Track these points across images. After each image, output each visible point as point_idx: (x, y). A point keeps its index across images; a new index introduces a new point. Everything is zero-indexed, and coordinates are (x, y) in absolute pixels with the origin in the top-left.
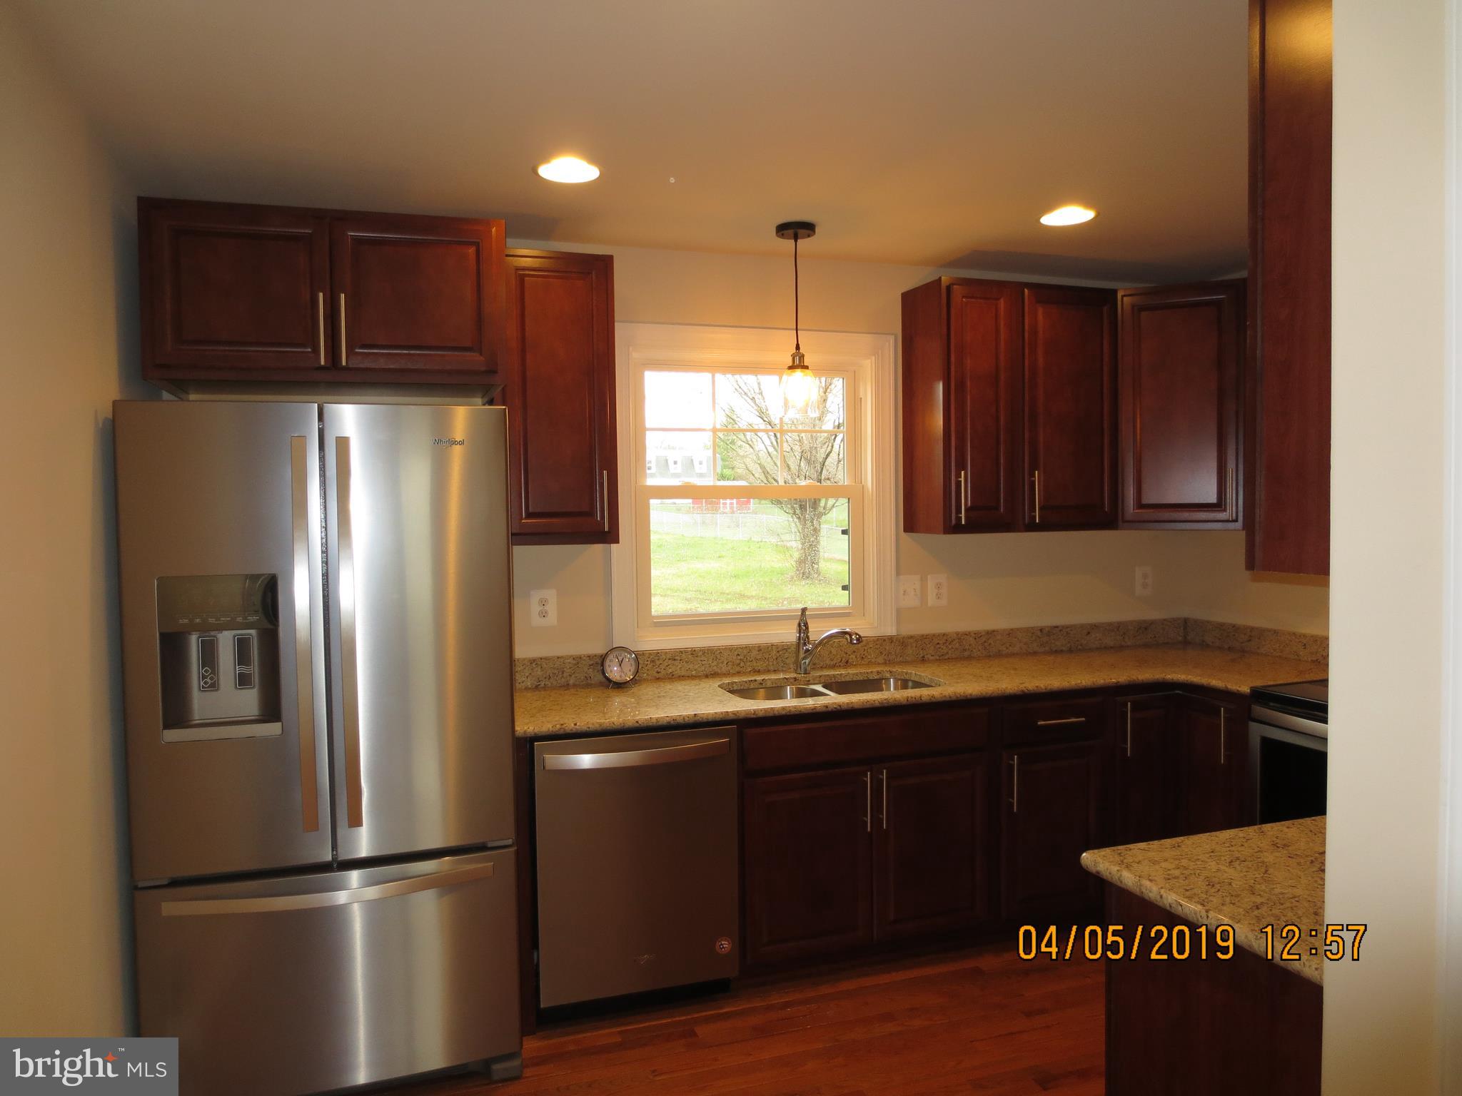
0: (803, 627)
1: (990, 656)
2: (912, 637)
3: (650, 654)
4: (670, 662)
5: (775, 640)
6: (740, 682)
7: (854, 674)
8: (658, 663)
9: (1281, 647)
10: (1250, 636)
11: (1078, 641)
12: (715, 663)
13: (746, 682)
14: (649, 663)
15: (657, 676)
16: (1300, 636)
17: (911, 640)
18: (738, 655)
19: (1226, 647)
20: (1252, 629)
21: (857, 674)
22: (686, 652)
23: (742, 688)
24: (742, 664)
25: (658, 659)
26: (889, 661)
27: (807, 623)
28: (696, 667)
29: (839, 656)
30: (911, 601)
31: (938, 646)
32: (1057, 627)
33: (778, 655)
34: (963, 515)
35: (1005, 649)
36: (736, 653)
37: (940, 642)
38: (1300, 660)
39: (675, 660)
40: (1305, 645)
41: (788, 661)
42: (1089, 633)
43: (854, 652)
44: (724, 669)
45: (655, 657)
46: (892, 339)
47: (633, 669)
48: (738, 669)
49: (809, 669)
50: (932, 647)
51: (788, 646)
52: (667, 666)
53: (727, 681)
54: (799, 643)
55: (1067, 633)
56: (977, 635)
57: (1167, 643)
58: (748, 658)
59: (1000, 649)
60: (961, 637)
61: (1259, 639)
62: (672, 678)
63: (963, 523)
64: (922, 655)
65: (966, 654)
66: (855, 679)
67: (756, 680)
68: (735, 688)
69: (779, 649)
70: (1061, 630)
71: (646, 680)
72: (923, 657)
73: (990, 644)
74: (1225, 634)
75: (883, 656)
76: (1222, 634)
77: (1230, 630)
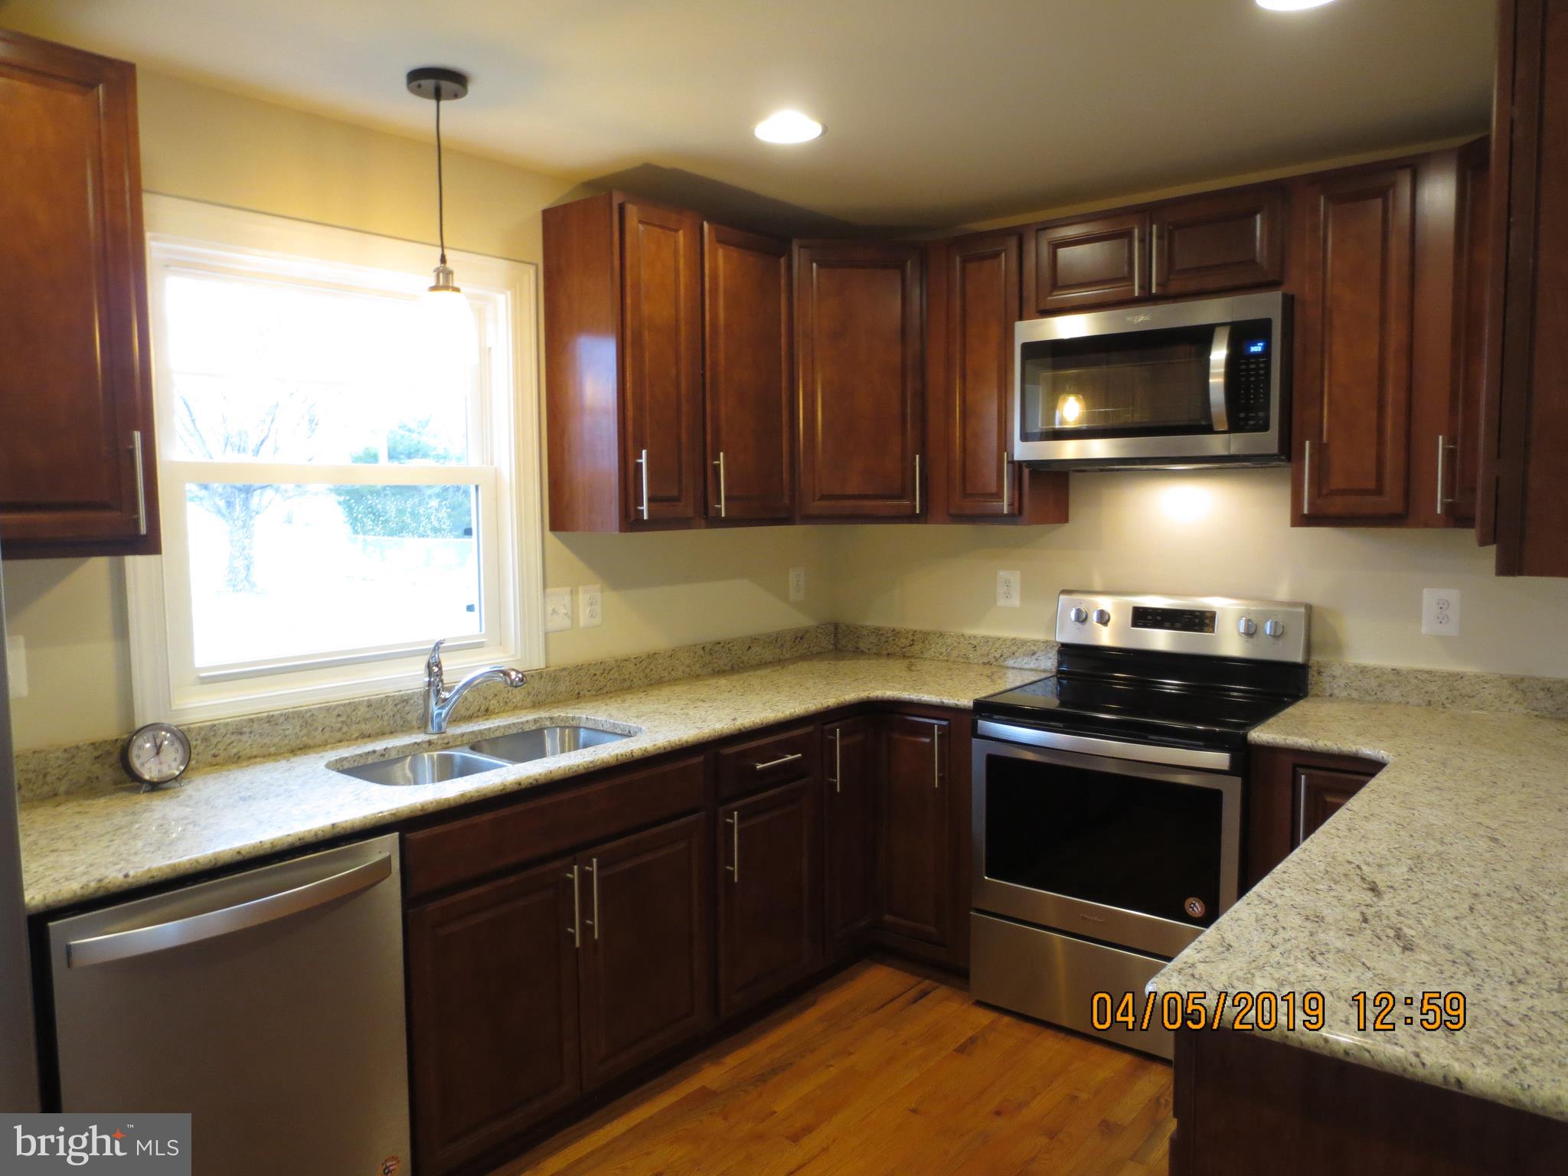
0: (434, 669)
1: (652, 684)
2: (564, 669)
3: (201, 728)
4: (233, 738)
5: (390, 690)
6: (352, 757)
7: (505, 727)
8: (214, 741)
9: (948, 651)
10: (913, 640)
11: (739, 658)
12: (305, 731)
13: (361, 755)
14: (199, 742)
15: (214, 761)
16: (970, 638)
17: (564, 673)
18: (339, 715)
19: (885, 652)
20: (914, 633)
21: (509, 726)
22: (259, 719)
23: (356, 764)
24: (345, 729)
25: (214, 736)
26: (539, 703)
27: (440, 662)
28: (276, 740)
29: (476, 703)
30: (559, 622)
31: (596, 678)
32: (719, 643)
33: (396, 710)
34: (645, 508)
35: (667, 674)
36: (336, 713)
37: (598, 673)
38: (970, 663)
39: (241, 733)
40: (975, 647)
41: (409, 717)
42: (750, 647)
43: (496, 695)
44: (319, 737)
45: (211, 732)
46: (532, 270)
47: (179, 756)
48: (338, 735)
49: (444, 725)
50: (588, 680)
51: (408, 695)
52: (230, 744)
53: (333, 755)
54: (428, 691)
55: (729, 650)
56: (638, 661)
57: (821, 653)
58: (354, 719)
59: (663, 675)
60: (620, 663)
61: (923, 642)
62: (238, 760)
63: (645, 517)
64: (576, 692)
65: (627, 684)
66: (506, 733)
67: (374, 752)
68: (345, 767)
69: (396, 702)
70: (723, 647)
71: (196, 769)
72: (579, 694)
73: (651, 670)
74: (883, 639)
75: (531, 697)
76: (879, 639)
77: (889, 635)
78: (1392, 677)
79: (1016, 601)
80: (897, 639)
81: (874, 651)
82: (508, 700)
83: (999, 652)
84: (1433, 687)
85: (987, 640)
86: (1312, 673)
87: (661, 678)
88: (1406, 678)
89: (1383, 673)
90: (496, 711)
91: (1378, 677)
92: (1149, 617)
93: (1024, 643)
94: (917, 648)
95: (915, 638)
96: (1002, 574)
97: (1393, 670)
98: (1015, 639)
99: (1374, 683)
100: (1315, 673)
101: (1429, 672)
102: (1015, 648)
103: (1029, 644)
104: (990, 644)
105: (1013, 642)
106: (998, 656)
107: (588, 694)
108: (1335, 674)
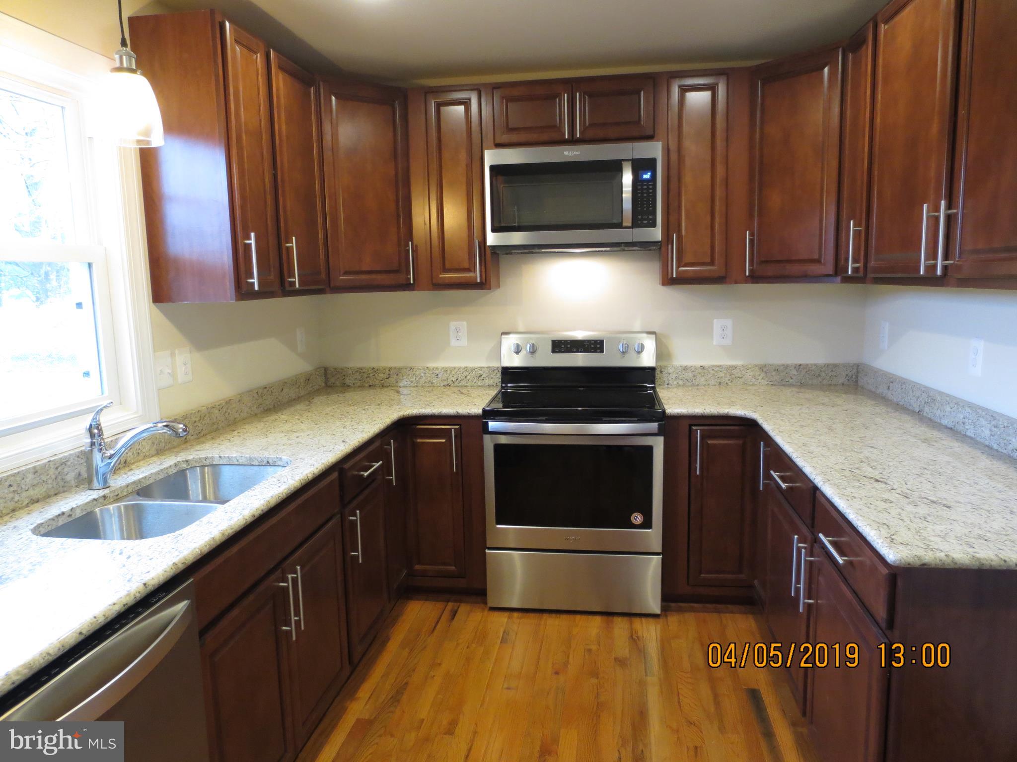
0: (94, 431)
1: (230, 425)
9: (417, 379)
10: (389, 374)
13: (54, 518)
16: (433, 369)
18: (10, 486)
19: (367, 385)
20: (390, 369)
23: (50, 528)
26: (161, 450)
27: (100, 425)
30: (166, 380)
31: (196, 424)
32: (266, 387)
34: (255, 280)
35: (238, 416)
36: (7, 484)
40: (437, 375)
42: (282, 389)
54: (90, 450)
55: (272, 392)
56: (221, 407)
58: (23, 487)
59: (235, 416)
60: (210, 410)
61: (398, 375)
63: (255, 289)
67: (61, 513)
69: (57, 465)
70: (268, 391)
73: (229, 414)
74: (365, 376)
75: (155, 446)
76: (362, 376)
77: (370, 372)
78: (700, 371)
79: (464, 342)
80: (376, 375)
81: (359, 384)
82: (139, 451)
83: (455, 377)
84: (722, 374)
85: (446, 370)
86: (657, 372)
87: (235, 419)
88: (708, 370)
89: (696, 369)
90: (132, 461)
91: (693, 371)
92: (563, 346)
93: (473, 369)
94: (392, 380)
95: (391, 373)
96: (453, 325)
97: (701, 367)
98: (466, 367)
99: (691, 375)
100: (659, 372)
101: (720, 366)
102: (467, 373)
103: (476, 370)
104: (449, 372)
105: (465, 369)
106: (454, 379)
107: (192, 438)
108: (670, 372)
